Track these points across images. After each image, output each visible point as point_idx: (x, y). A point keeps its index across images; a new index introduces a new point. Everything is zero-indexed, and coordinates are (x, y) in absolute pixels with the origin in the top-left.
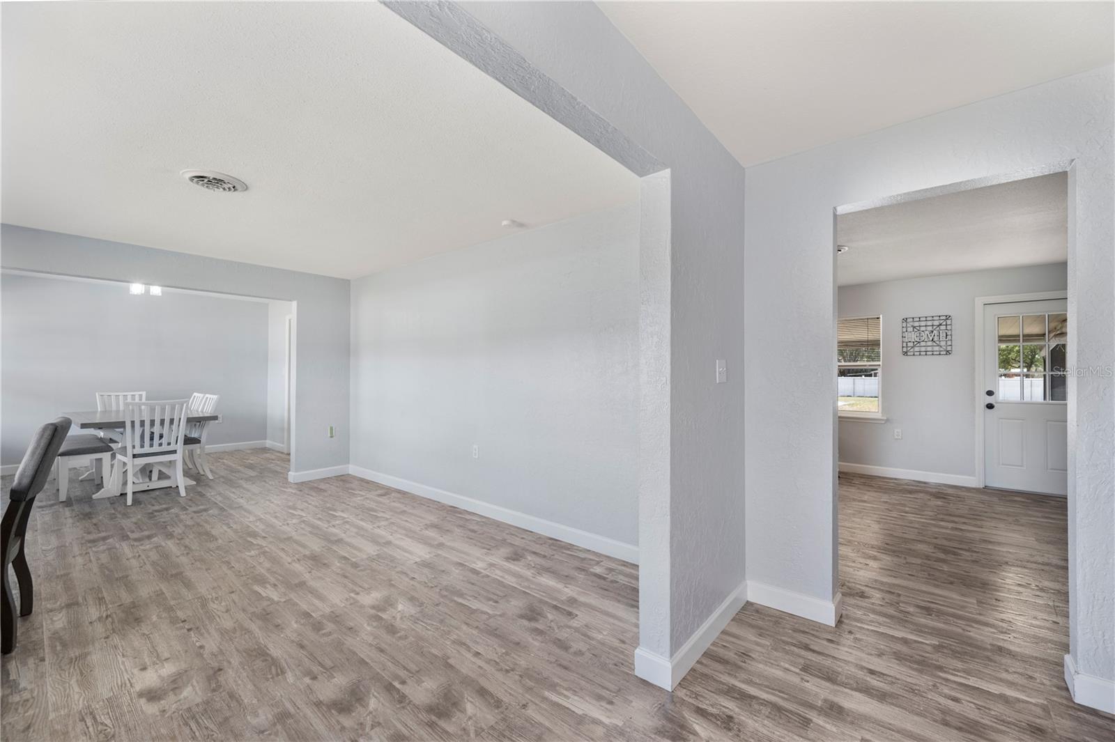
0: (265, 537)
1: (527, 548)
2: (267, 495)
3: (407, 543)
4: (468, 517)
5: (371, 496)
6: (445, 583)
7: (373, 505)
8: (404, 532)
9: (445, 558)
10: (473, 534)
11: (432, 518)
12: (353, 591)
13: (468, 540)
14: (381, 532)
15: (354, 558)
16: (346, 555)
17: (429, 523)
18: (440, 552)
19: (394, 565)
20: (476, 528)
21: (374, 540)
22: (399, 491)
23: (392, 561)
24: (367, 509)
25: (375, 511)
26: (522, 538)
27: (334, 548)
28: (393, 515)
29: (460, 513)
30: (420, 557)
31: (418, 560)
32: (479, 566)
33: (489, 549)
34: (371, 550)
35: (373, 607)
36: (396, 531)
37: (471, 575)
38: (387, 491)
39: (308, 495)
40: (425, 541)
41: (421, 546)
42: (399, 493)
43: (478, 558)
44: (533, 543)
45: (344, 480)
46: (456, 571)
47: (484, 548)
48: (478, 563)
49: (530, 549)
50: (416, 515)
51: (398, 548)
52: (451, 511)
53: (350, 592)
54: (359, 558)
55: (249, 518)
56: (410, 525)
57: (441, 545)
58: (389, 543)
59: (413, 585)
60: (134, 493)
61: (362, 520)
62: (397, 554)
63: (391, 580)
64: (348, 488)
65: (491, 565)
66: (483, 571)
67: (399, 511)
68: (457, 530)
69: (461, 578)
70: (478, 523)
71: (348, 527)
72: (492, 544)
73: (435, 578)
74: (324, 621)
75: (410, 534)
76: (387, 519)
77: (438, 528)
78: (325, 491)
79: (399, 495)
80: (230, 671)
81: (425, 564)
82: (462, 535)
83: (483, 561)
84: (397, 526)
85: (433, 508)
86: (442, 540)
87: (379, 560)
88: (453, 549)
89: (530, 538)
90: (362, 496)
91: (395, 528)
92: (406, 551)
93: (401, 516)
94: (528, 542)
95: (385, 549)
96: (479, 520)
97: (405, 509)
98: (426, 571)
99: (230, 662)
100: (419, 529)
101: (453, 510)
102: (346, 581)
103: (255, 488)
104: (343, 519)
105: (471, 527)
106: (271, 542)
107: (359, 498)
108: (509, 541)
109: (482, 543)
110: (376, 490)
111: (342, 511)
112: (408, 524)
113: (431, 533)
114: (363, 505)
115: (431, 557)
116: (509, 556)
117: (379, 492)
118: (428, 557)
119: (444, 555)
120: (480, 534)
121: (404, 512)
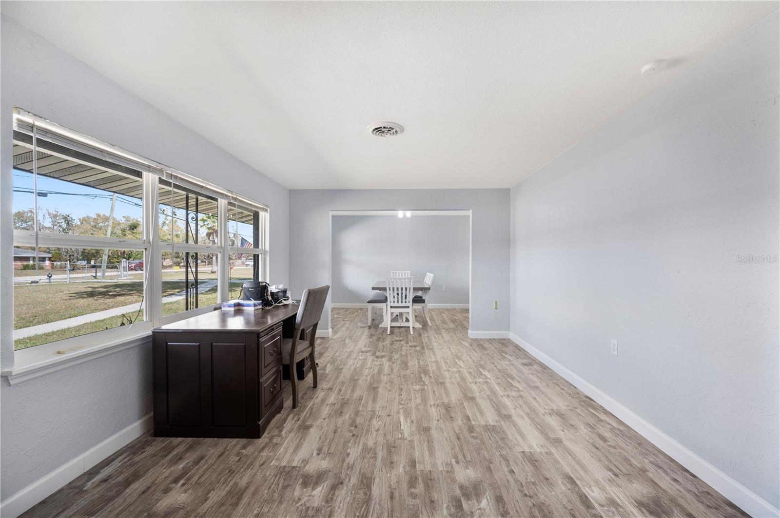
0: (431, 377)
1: (681, 501)
2: (451, 344)
3: (525, 424)
4: (603, 417)
5: (517, 363)
6: (542, 498)
7: (514, 372)
8: (527, 410)
9: (557, 461)
10: (601, 442)
11: (561, 404)
12: (456, 457)
13: (591, 447)
14: (507, 402)
15: (474, 420)
16: (470, 415)
17: (555, 408)
18: (553, 450)
19: (502, 445)
20: (607, 435)
21: (498, 409)
22: (541, 365)
23: (503, 439)
24: (507, 375)
25: (513, 379)
26: (675, 480)
27: (465, 404)
28: (525, 388)
29: (595, 409)
30: (530, 447)
31: (527, 450)
32: (595, 494)
33: (616, 475)
34: (491, 418)
35: (462, 487)
36: (520, 406)
37: (578, 503)
38: (531, 362)
39: (474, 350)
40: (543, 430)
41: (536, 433)
42: (541, 366)
43: (596, 482)
44: (693, 499)
45: (504, 343)
46: (562, 487)
47: (610, 470)
48: (595, 489)
49: (686, 505)
50: (546, 396)
51: (514, 426)
52: (584, 401)
53: (453, 458)
54: (477, 423)
55: (432, 359)
56: (536, 405)
57: (557, 442)
58: (508, 417)
59: (508, 480)
60: (391, 327)
61: (499, 384)
62: (511, 433)
63: (491, 463)
64: (503, 351)
65: (612, 503)
66: (596, 505)
67: (532, 385)
68: (584, 430)
69: (565, 501)
70: (613, 429)
71: (485, 387)
72: (624, 470)
73: (534, 484)
74: (420, 479)
75: (532, 415)
76: (519, 390)
77: (562, 417)
78: (486, 349)
79: (540, 369)
80: (345, 488)
81: (532, 460)
82: (587, 438)
83: (603, 489)
84: (524, 401)
85: (567, 393)
86: (561, 435)
87: (493, 433)
88: (570, 453)
89: (690, 486)
90: (510, 361)
91: (521, 403)
92: (521, 434)
93: (532, 392)
94: (682, 490)
95: (502, 423)
96: (615, 425)
97: (539, 384)
98: (529, 468)
99: (350, 480)
100: (543, 412)
101: (588, 402)
102: (456, 442)
103: (447, 337)
104: (485, 379)
105: (602, 431)
106: (432, 382)
107: (507, 363)
108: (650, 475)
109: (610, 461)
110: (523, 359)
111: (489, 371)
112: (534, 403)
113: (553, 422)
114: (507, 369)
115: (541, 453)
116: (645, 500)
117: (525, 361)
118: (538, 450)
119: (557, 456)
120: (610, 446)
121: (537, 388)
